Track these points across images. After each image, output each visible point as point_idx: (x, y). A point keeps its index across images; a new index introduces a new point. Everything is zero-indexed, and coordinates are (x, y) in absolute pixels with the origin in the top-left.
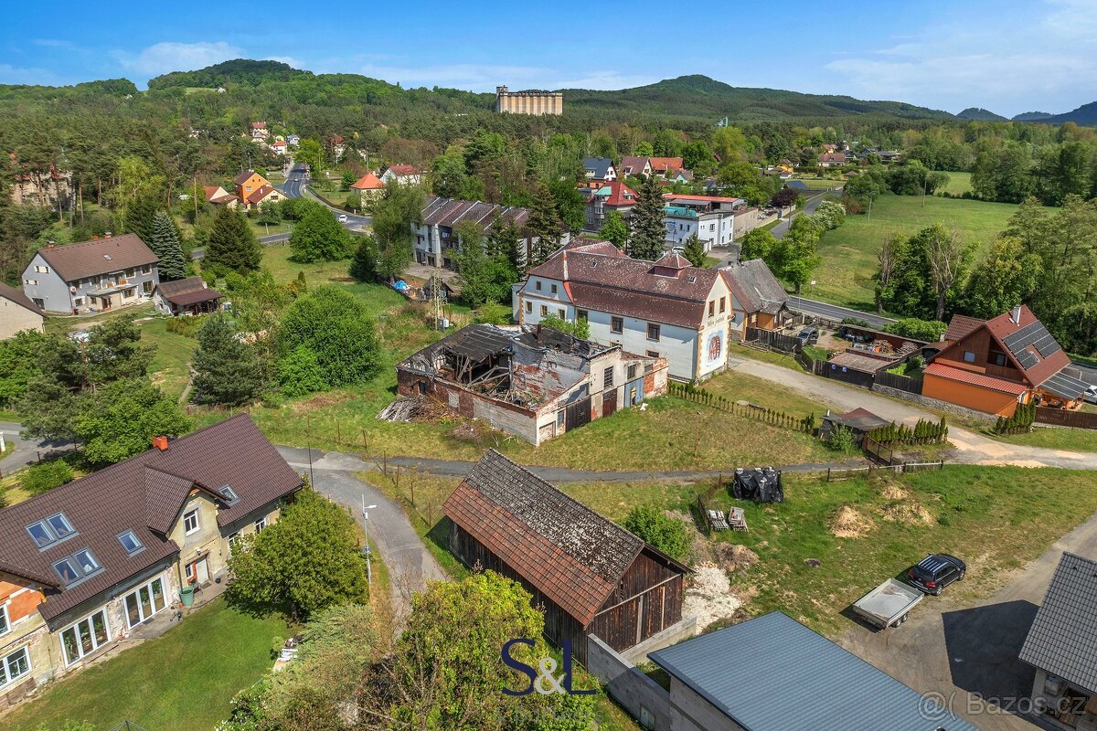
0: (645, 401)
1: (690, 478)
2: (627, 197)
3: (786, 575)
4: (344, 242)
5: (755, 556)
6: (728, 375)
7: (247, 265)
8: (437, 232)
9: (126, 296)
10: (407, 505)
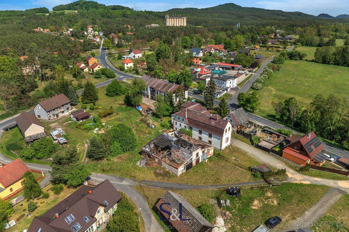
0: (207, 158)
1: (217, 187)
2: (205, 72)
3: (238, 221)
4: (122, 90)
5: (231, 215)
6: (230, 147)
7: (95, 99)
8: (149, 89)
9: (62, 113)
10: (146, 198)
